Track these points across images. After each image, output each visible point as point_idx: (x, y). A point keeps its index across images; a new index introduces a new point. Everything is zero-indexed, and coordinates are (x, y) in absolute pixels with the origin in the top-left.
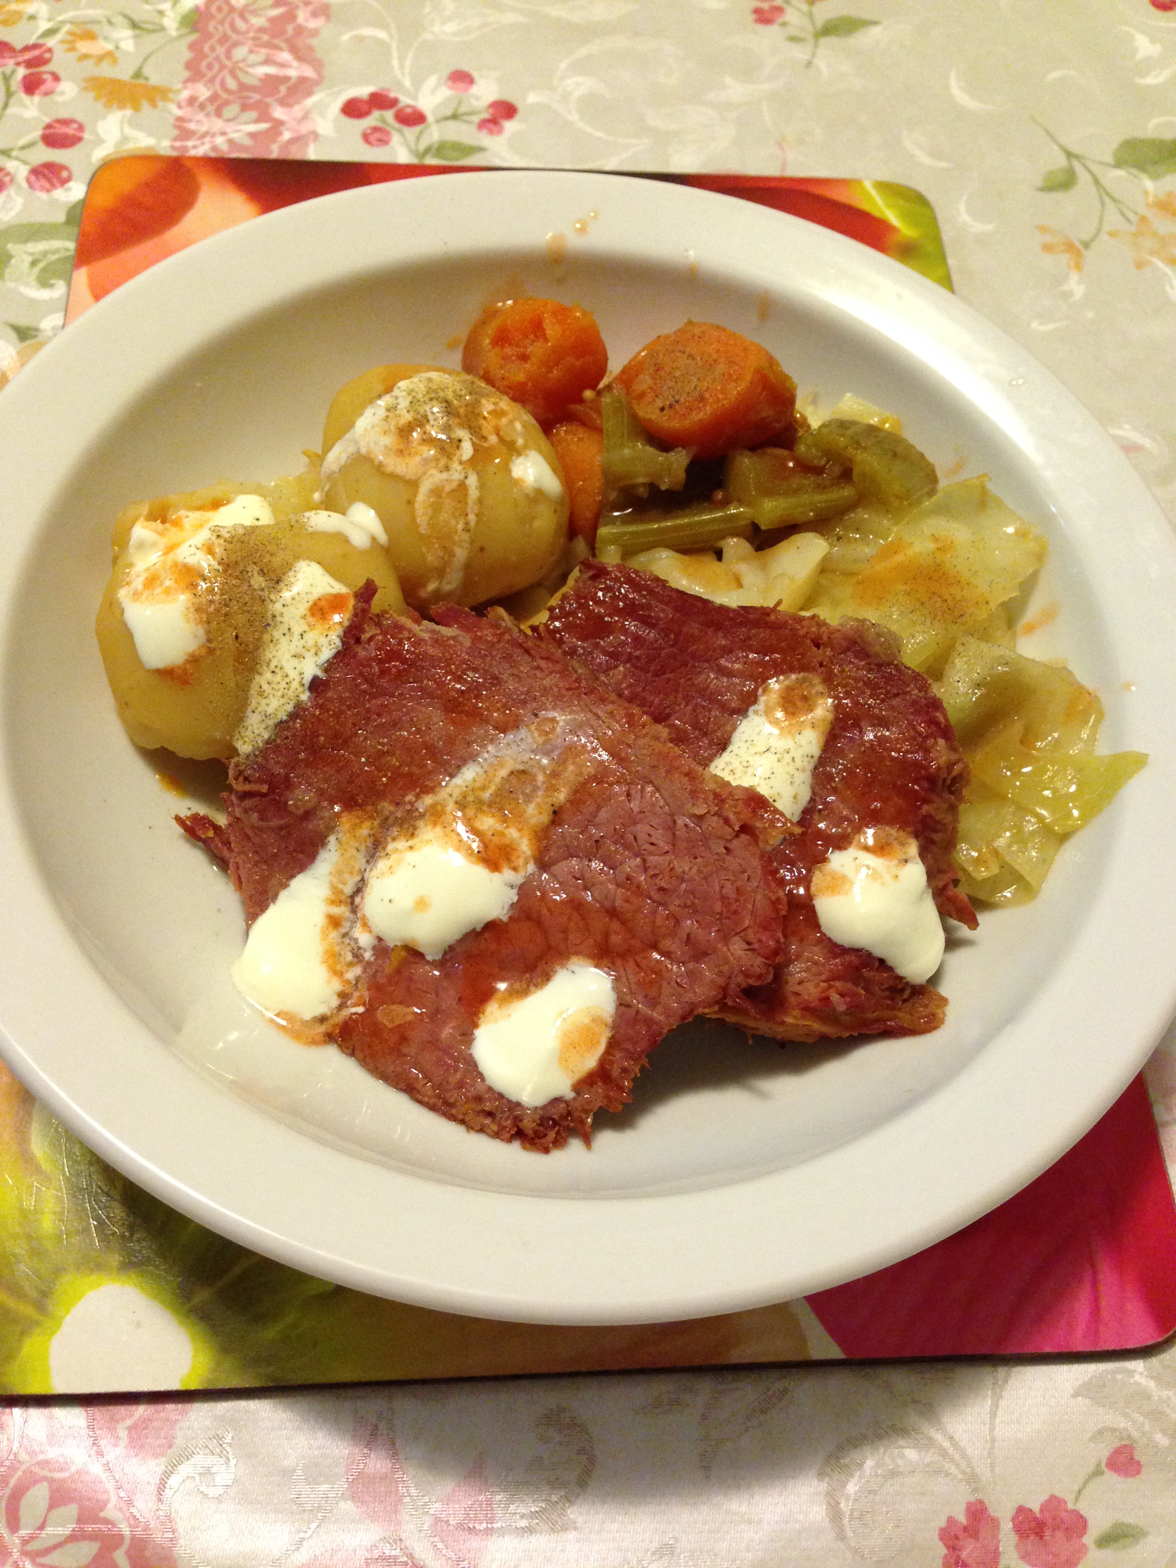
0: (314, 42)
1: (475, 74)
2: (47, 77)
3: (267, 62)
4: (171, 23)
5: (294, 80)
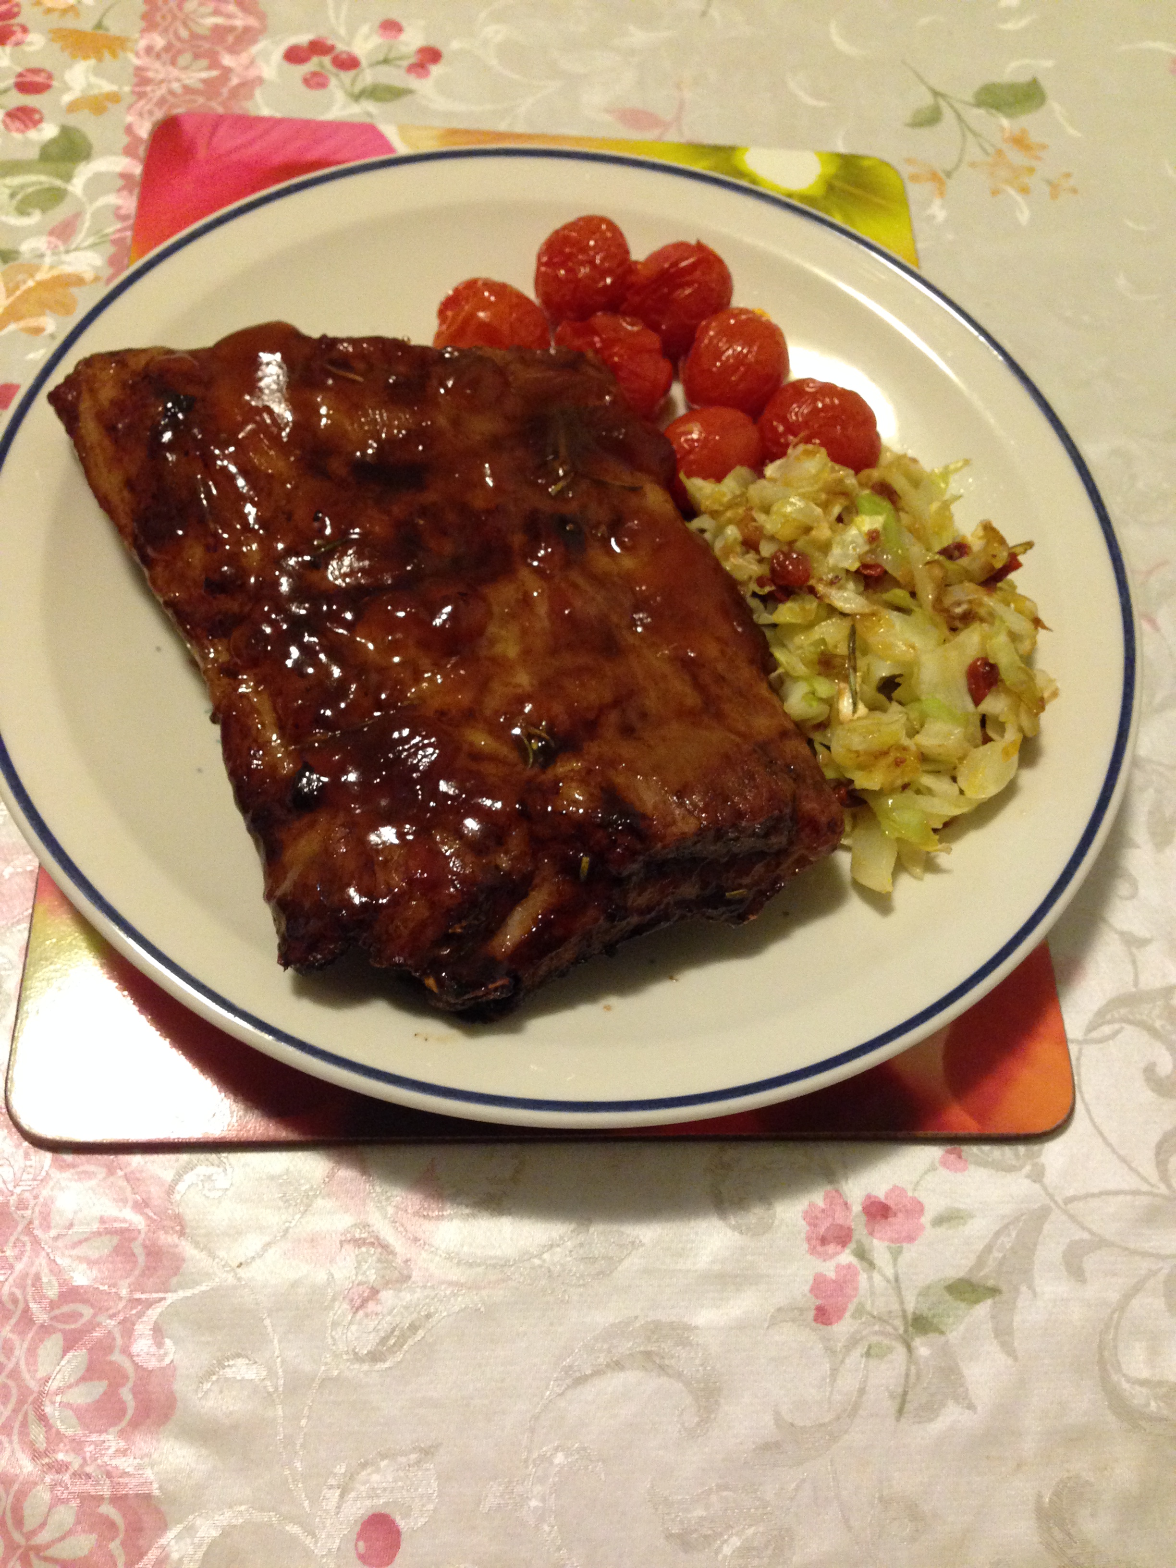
1: (404, 24)
2: (17, 28)
3: (216, 12)
5: (240, 29)
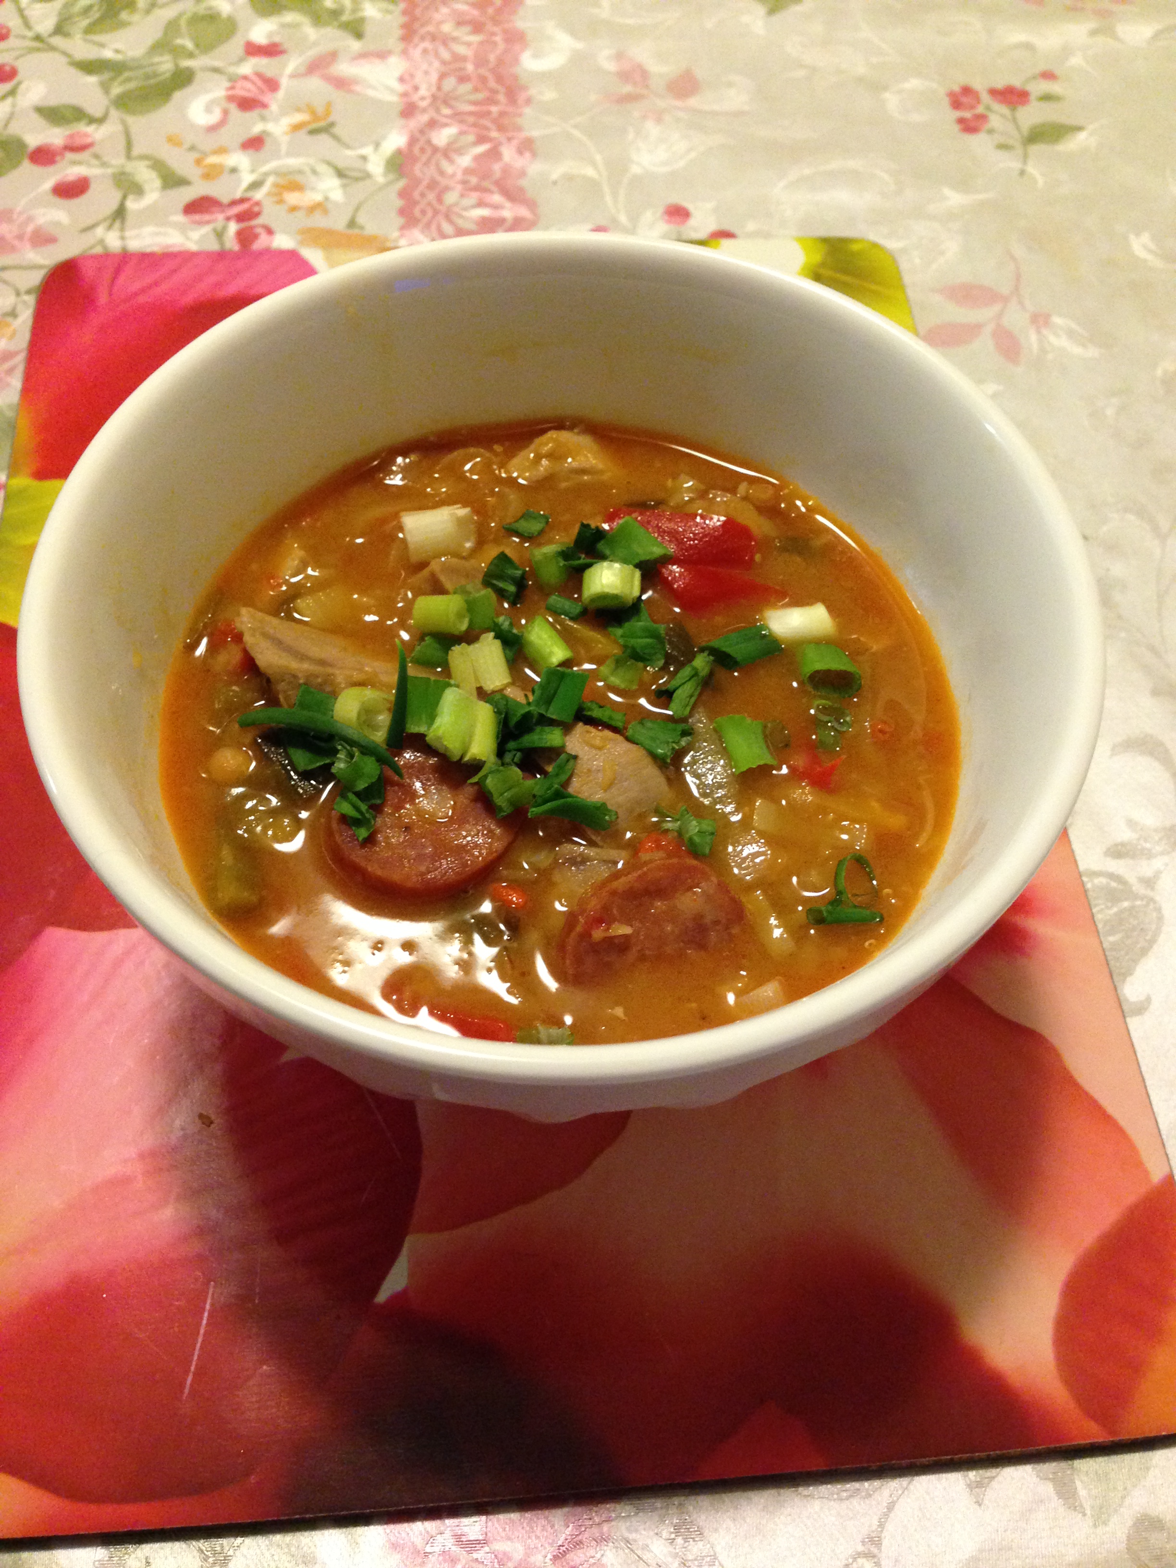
0: (523, 183)
1: (690, 206)
2: (259, 230)
3: (481, 204)
4: (376, 167)
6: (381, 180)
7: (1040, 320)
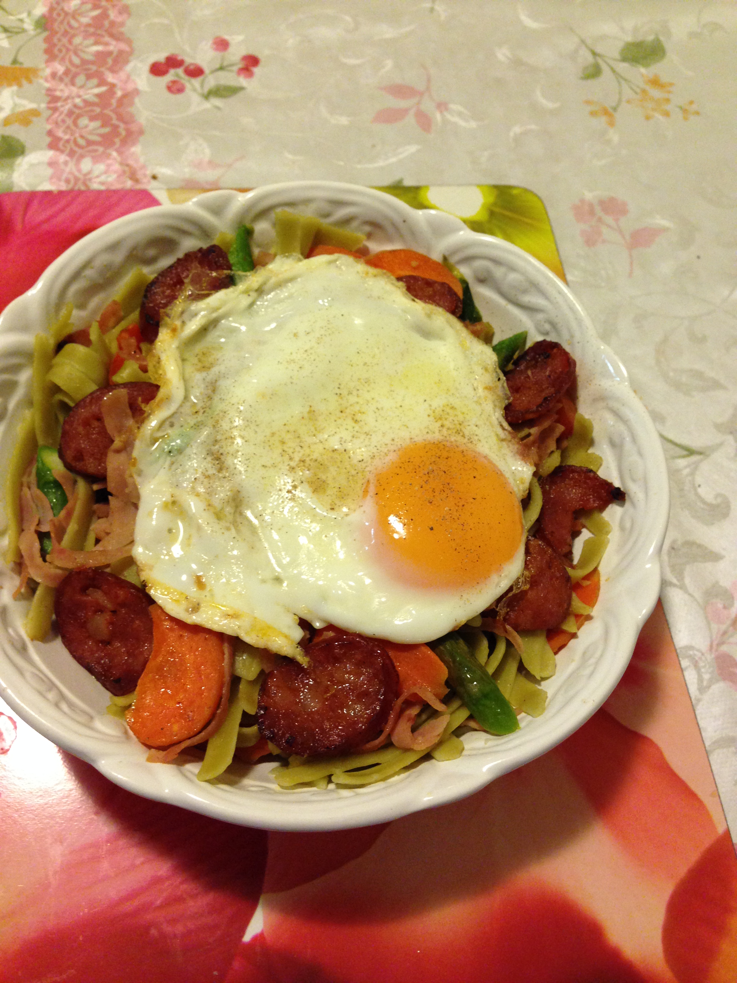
0: (122, 30)
1: (229, 40)
3: (96, 43)
4: (29, 26)
5: (115, 54)
6: (32, 33)
7: (442, 106)
